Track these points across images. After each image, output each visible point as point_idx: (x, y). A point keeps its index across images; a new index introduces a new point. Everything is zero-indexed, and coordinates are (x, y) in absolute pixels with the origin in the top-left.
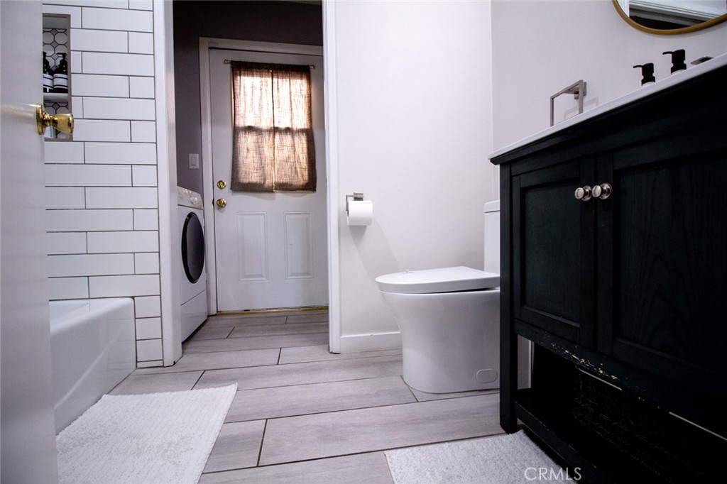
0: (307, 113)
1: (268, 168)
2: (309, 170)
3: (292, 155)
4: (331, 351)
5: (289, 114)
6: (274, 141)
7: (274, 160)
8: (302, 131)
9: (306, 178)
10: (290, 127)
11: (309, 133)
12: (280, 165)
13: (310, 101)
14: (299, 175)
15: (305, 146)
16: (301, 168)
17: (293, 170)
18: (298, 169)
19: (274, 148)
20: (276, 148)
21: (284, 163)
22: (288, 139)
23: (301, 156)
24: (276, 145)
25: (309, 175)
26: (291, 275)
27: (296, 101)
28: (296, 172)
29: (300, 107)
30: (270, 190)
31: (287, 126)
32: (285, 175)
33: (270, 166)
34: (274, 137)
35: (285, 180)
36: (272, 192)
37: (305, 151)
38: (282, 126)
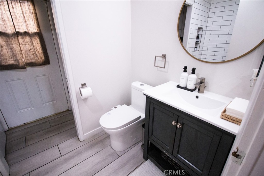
0: (36, 23)
1: (19, 56)
2: (44, 55)
3: (32, 47)
4: (80, 140)
5: (25, 24)
6: (18, 40)
7: (21, 50)
8: (35, 34)
9: (43, 58)
10: (27, 31)
11: (39, 35)
12: (25, 53)
13: (36, 16)
14: (39, 58)
15: (39, 42)
16: (39, 54)
17: (35, 55)
18: (38, 55)
19: (19, 44)
20: (20, 44)
21: (28, 52)
22: (27, 39)
23: (38, 48)
24: (20, 42)
25: (45, 57)
26: (46, 103)
27: (27, 16)
28: (37, 56)
29: (31, 20)
30: (24, 67)
31: (25, 31)
32: (30, 58)
33: (20, 55)
34: (18, 38)
35: (31, 60)
36: (25, 68)
37: (40, 44)
38: (22, 31)
